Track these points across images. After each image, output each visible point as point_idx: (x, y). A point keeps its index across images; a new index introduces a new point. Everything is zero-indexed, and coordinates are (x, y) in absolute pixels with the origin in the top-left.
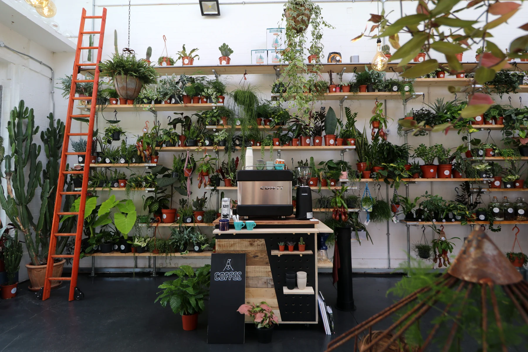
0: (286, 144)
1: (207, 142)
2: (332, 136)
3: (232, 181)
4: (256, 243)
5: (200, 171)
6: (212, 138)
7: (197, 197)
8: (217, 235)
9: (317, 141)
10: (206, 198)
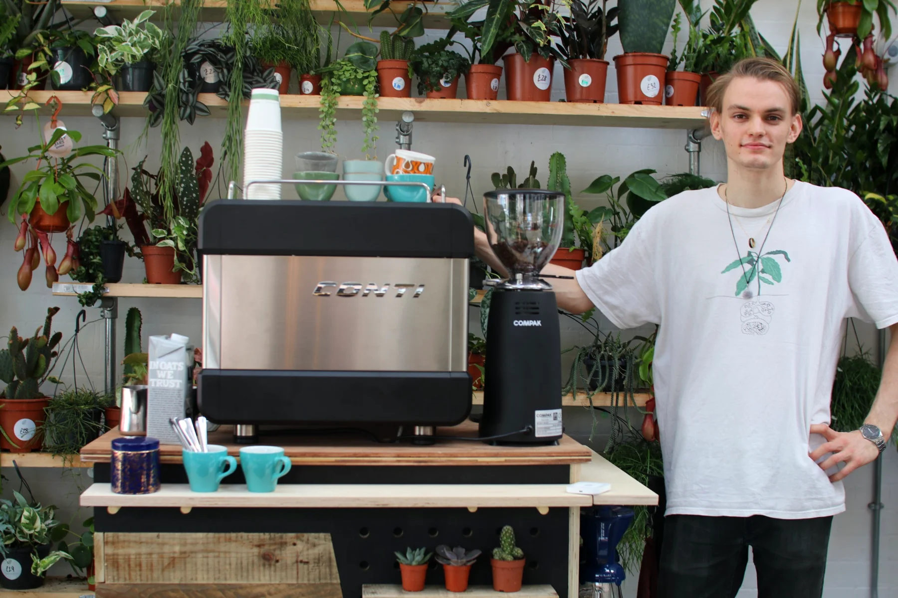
0: (440, 89)
1: (64, 71)
2: (654, 61)
3: (181, 256)
4: (288, 554)
5: (30, 207)
6: (87, 49)
7: (14, 332)
8: (101, 511)
9: (585, 80)
10: (58, 336)
